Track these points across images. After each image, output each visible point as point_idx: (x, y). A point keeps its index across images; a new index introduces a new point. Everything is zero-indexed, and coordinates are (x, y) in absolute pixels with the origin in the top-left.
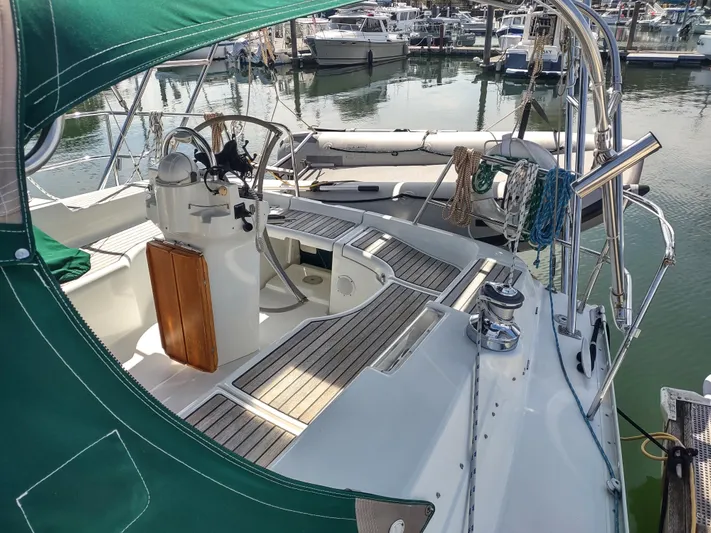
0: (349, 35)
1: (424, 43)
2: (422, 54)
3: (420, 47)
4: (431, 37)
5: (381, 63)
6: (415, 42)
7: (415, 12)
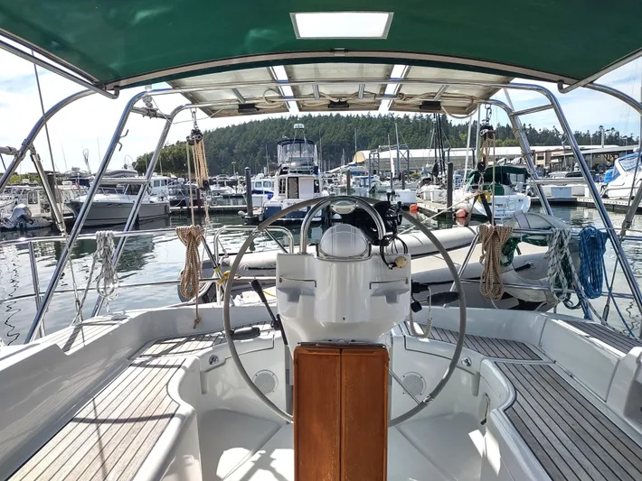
0: (114, 198)
1: (184, 203)
2: (182, 212)
3: (179, 208)
4: (189, 199)
5: (146, 221)
6: (173, 203)
7: (166, 181)
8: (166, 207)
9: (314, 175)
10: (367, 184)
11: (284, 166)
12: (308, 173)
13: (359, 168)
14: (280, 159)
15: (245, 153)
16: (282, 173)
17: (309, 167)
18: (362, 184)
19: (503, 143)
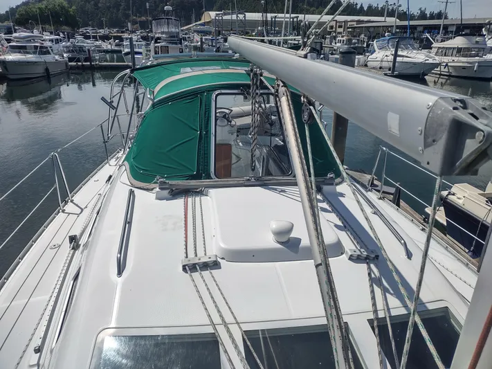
0: (30, 57)
1: (78, 60)
2: (77, 67)
3: (75, 64)
4: (82, 57)
5: (55, 75)
6: (71, 60)
7: (57, 40)
8: (66, 64)
9: (180, 45)
10: (214, 44)
11: (157, 36)
12: (176, 43)
13: (206, 28)
14: (154, 30)
15: (109, 8)
16: (156, 42)
17: (176, 39)
18: (210, 44)
19: (317, 11)
